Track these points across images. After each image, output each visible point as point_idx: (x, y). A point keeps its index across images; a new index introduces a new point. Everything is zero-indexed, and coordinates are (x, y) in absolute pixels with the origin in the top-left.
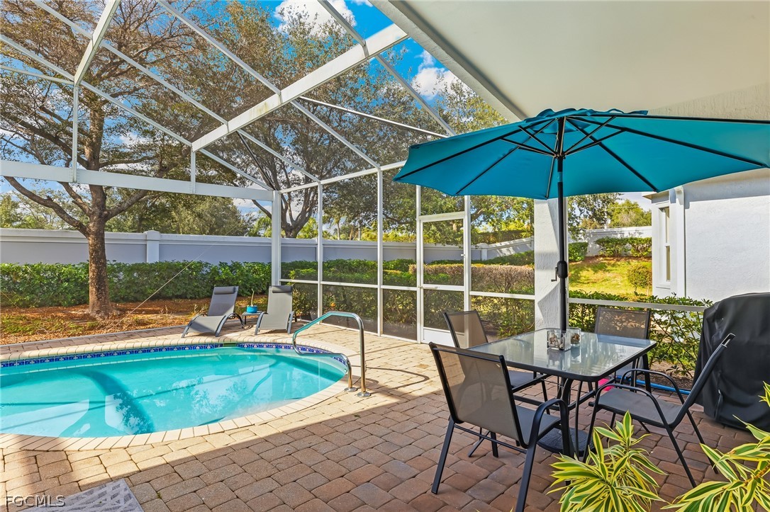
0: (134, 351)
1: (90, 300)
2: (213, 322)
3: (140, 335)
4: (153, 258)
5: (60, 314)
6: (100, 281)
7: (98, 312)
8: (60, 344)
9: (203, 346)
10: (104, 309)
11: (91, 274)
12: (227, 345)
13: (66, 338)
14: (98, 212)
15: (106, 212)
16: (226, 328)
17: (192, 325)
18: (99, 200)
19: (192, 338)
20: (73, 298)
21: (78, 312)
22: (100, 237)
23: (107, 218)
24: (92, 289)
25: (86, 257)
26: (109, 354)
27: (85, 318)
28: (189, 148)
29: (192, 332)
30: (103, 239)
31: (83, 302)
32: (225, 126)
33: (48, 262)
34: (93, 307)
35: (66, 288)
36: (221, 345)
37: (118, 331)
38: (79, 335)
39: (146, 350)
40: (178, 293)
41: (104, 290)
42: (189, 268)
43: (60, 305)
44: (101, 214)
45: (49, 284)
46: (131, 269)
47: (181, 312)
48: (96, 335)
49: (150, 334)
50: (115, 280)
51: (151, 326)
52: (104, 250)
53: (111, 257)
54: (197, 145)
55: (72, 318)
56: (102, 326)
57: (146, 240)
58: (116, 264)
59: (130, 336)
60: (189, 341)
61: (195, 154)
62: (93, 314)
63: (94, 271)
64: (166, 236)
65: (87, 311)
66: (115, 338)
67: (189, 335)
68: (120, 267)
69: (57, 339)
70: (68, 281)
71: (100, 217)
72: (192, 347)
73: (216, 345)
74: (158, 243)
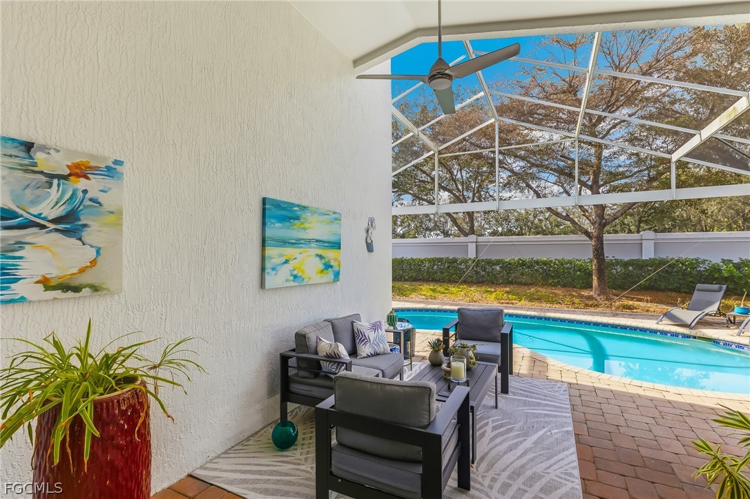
0: (615, 326)
1: (594, 286)
2: (689, 316)
3: (623, 316)
4: (648, 254)
5: (574, 293)
6: (600, 271)
7: (599, 295)
8: (568, 312)
9: (675, 335)
10: (602, 292)
11: (594, 267)
12: (700, 338)
13: (573, 309)
14: (598, 221)
15: (604, 221)
16: (702, 323)
17: (668, 315)
18: (599, 212)
19: (666, 325)
20: (583, 283)
21: (585, 293)
22: (600, 239)
23: (605, 225)
24: (595, 278)
25: (590, 254)
26: (596, 324)
27: (590, 298)
28: (669, 161)
29: (666, 321)
30: (602, 241)
31: (589, 286)
32: (698, 136)
33: (568, 257)
34: (595, 291)
35: (579, 276)
36: (695, 337)
37: (608, 310)
38: (581, 308)
39: (624, 328)
40: (671, 287)
41: (603, 279)
42: (683, 264)
43: (575, 287)
44: (601, 222)
45: (569, 272)
46: (626, 264)
47: (671, 303)
48: (592, 310)
49: (632, 316)
50: (614, 271)
51: (635, 310)
52: (603, 249)
53: (609, 255)
54: (675, 157)
55: (582, 296)
56: (596, 305)
57: (642, 240)
58: (615, 259)
59: (615, 315)
60: (660, 327)
61: (674, 164)
62: (595, 296)
63: (595, 265)
64: (660, 235)
65: (591, 293)
66: (604, 314)
67: (663, 322)
68: (618, 262)
69: (568, 309)
70: (580, 270)
71: (600, 225)
72: (664, 333)
73: (688, 337)
74: (653, 241)
